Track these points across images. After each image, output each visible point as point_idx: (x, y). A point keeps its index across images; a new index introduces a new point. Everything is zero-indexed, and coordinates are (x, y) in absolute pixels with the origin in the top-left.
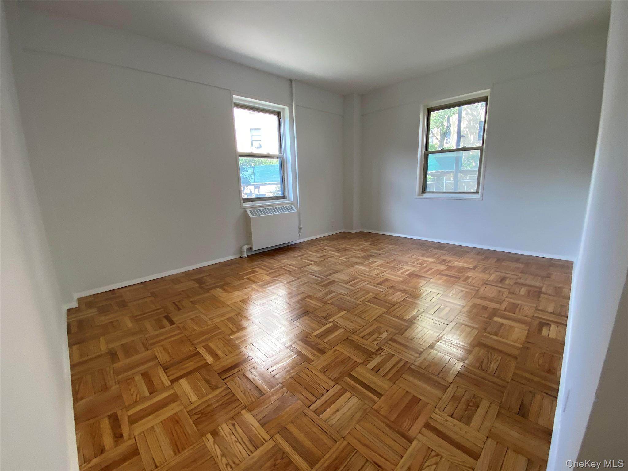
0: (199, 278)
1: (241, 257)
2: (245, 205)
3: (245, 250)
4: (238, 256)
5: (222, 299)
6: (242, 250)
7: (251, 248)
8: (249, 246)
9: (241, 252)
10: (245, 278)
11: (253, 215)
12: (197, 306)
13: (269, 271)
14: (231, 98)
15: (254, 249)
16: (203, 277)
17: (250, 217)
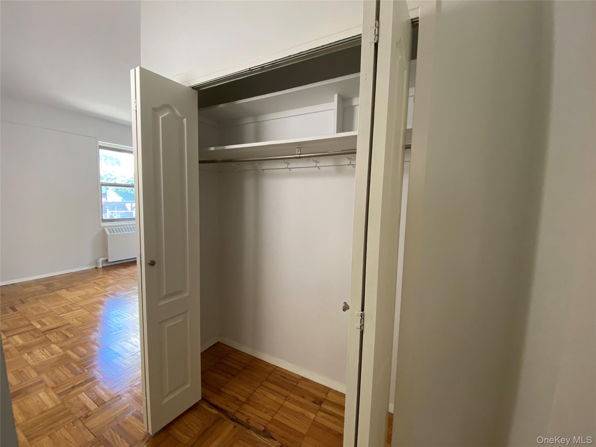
0: (49, 283)
1: (96, 268)
2: (104, 224)
3: (101, 262)
4: (94, 267)
5: (63, 296)
6: (98, 262)
7: (107, 260)
8: (105, 259)
9: (97, 263)
10: (91, 282)
11: (110, 232)
12: (39, 300)
13: (116, 277)
14: (97, 143)
15: (109, 261)
16: (52, 283)
17: (107, 234)
